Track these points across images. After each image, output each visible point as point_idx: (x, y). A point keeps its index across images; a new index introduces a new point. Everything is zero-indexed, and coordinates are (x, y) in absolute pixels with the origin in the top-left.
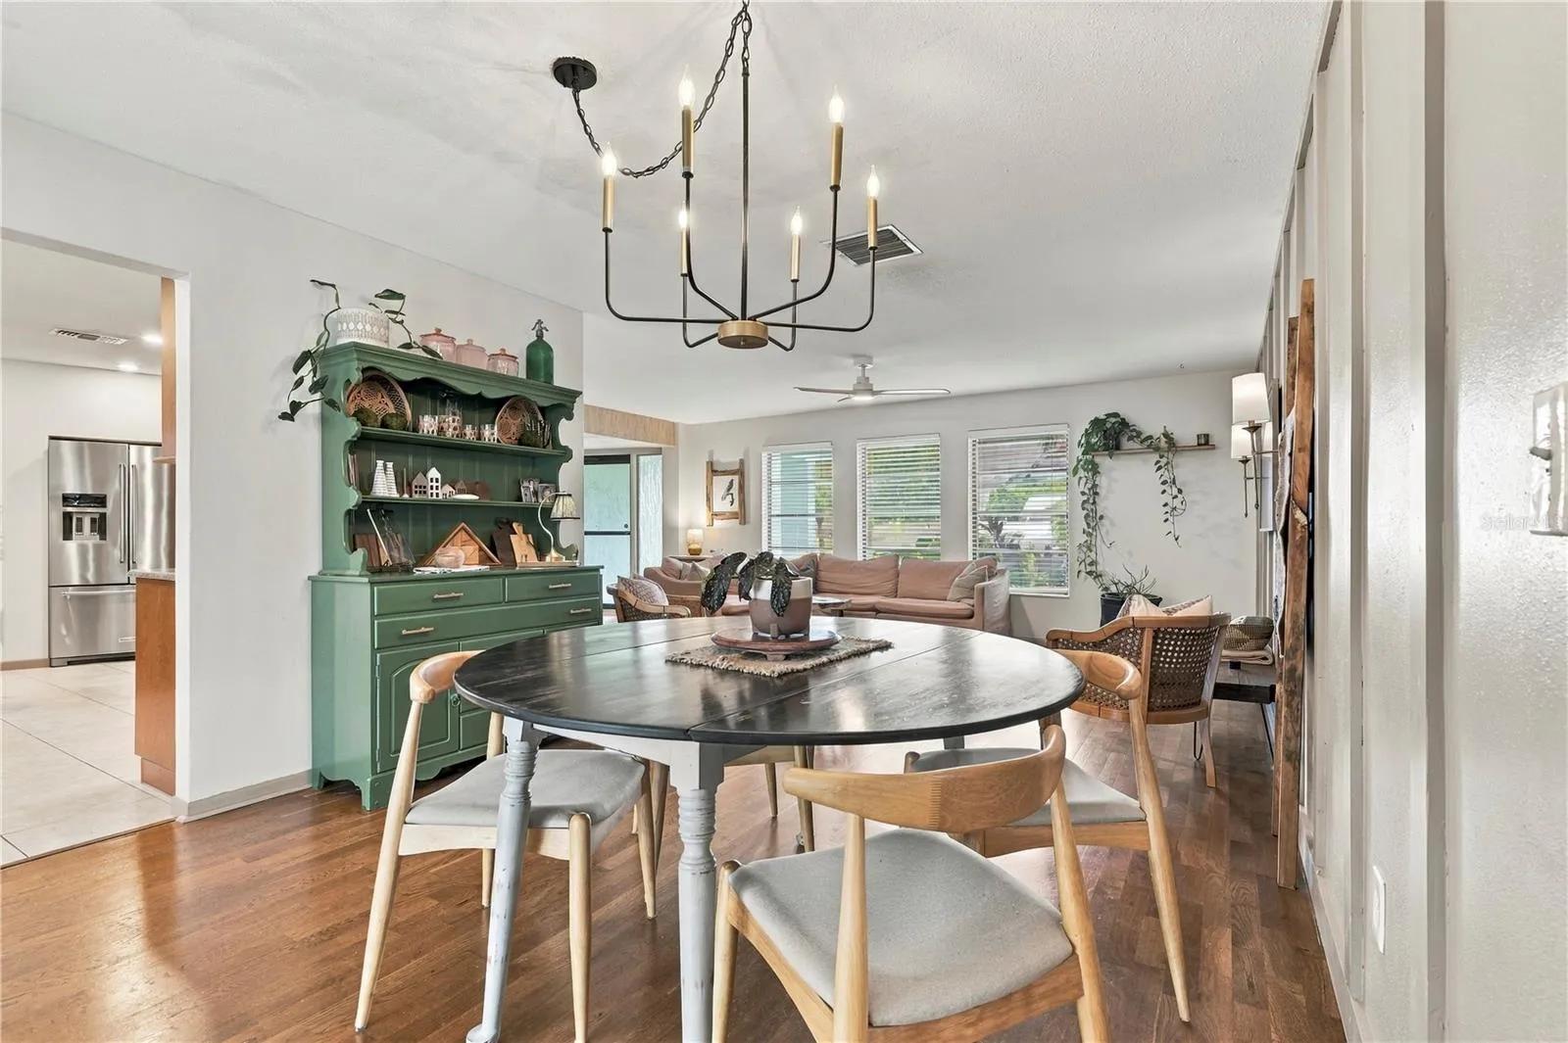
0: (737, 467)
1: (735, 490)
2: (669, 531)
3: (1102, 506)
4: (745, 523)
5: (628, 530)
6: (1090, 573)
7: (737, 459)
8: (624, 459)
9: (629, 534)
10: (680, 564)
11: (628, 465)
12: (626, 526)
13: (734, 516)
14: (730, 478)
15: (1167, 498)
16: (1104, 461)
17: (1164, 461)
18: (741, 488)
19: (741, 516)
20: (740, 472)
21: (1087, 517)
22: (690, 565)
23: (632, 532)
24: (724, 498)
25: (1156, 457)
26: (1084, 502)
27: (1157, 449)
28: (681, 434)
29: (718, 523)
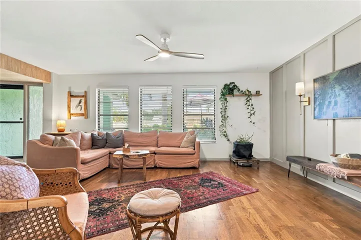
0: (84, 94)
1: (82, 104)
2: (46, 121)
3: (228, 113)
4: (87, 118)
5: (22, 120)
6: (224, 135)
7: (84, 91)
8: (21, 87)
9: (22, 122)
10: (53, 137)
11: (23, 90)
12: (21, 119)
13: (82, 115)
14: (79, 99)
15: (249, 111)
16: (228, 98)
17: (249, 99)
18: (86, 103)
19: (86, 115)
20: (85, 96)
21: (222, 116)
22: (59, 138)
23: (25, 122)
24: (76, 107)
25: (246, 97)
26: (222, 112)
27: (246, 95)
28: (54, 78)
29: (73, 118)
